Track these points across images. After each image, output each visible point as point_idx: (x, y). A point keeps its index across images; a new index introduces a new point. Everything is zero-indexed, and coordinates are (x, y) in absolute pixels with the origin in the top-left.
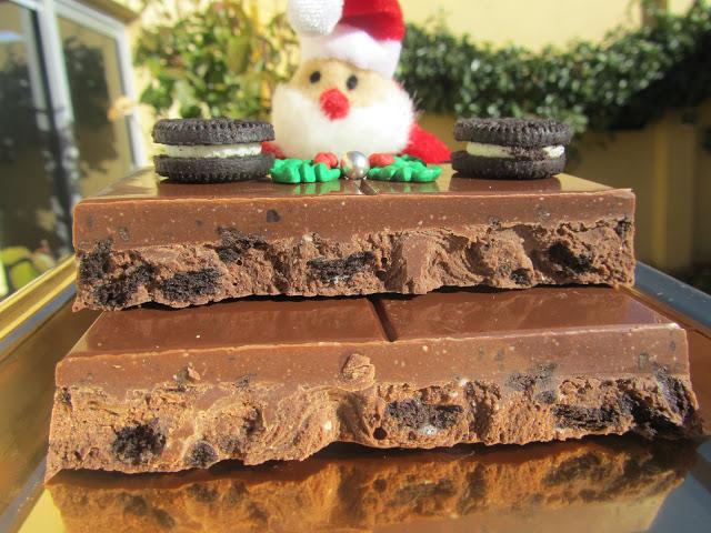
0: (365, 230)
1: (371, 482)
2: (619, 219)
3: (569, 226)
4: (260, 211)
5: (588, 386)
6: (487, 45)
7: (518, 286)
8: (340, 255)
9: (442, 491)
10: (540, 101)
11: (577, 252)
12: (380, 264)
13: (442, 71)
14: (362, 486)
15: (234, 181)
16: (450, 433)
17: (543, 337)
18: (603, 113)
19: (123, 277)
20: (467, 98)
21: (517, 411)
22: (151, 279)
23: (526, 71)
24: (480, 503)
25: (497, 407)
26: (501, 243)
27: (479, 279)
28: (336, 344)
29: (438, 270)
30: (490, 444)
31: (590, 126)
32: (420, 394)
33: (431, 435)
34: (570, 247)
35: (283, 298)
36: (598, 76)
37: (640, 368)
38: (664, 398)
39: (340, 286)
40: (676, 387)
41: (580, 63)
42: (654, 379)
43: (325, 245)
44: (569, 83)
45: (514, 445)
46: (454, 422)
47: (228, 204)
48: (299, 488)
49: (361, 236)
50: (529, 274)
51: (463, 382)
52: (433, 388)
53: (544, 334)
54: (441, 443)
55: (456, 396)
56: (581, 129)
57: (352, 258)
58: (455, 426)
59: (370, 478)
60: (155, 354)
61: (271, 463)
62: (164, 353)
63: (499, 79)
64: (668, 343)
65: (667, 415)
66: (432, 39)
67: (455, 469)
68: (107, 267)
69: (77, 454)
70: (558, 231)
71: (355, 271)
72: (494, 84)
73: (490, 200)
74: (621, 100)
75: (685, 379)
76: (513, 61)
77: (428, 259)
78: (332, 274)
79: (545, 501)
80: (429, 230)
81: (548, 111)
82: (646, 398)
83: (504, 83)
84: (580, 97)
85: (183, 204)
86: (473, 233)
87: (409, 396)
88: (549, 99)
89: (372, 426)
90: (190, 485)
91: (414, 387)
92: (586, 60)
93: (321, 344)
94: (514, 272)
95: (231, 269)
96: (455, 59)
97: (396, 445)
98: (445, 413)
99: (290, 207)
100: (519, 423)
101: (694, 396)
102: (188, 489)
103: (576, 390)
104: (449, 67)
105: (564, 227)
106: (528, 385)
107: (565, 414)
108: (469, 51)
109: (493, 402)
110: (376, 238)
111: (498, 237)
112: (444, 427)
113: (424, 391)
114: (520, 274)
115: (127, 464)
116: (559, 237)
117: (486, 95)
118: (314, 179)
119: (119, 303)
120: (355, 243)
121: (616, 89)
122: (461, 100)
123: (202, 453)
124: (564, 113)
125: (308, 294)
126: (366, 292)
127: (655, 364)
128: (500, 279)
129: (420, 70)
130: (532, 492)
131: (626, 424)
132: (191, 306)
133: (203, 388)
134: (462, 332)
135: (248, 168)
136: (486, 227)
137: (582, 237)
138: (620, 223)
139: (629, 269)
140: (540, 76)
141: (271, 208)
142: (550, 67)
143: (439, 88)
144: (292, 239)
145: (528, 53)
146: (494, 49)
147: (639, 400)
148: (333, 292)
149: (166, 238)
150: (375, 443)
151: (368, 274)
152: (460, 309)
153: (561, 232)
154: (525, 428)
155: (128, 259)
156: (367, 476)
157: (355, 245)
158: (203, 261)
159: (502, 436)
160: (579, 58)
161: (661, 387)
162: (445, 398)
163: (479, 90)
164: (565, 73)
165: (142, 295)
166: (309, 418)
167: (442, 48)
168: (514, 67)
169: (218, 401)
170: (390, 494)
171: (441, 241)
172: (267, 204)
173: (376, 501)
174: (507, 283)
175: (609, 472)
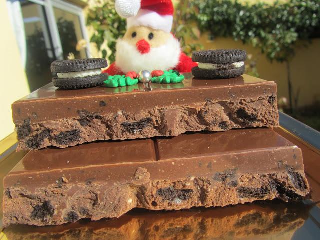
0: (147, 108)
1: (152, 227)
2: (270, 96)
3: (245, 101)
4: (97, 102)
5: (254, 178)
6: (247, 3)
7: (223, 130)
8: (136, 120)
9: (186, 230)
10: (274, 28)
11: (250, 113)
12: (156, 123)
13: (226, 17)
14: (148, 229)
15: (88, 88)
16: (188, 202)
17: (230, 156)
18: (305, 30)
19: (37, 135)
20: (239, 29)
21: (219, 191)
22: (50, 136)
23: (266, 14)
24: (204, 236)
25: (209, 190)
26: (212, 110)
27: (204, 127)
28: (131, 163)
29: (184, 124)
30: (208, 207)
31: (299, 37)
32: (173, 185)
33: (179, 204)
34: (247, 111)
35: (111, 141)
36: (302, 13)
37: (279, 168)
38: (291, 182)
39: (137, 135)
40: (298, 176)
41: (293, 7)
42: (287, 173)
43: (128, 116)
44: (288, 18)
45: (219, 207)
46: (190, 197)
47: (82, 99)
48: (118, 231)
49: (145, 111)
50: (228, 124)
51: (193, 179)
52: (178, 181)
53: (230, 154)
54: (184, 207)
55: (189, 185)
56: (295, 39)
57: (142, 121)
58: (190, 199)
59: (152, 225)
60: (47, 171)
61: (104, 219)
62: (51, 171)
63: (254, 19)
64: (293, 155)
65: (293, 190)
66: (221, 3)
67: (192, 220)
68: (30, 131)
69: (16, 218)
70: (240, 103)
71: (144, 127)
72: (251, 21)
73: (205, 90)
74: (314, 24)
75: (302, 173)
76: (260, 10)
77: (178, 120)
78: (133, 129)
79: (236, 234)
80: (177, 106)
81: (278, 32)
82: (283, 182)
83: (256, 20)
84: (294, 24)
85: (61, 101)
86: (199, 106)
87: (167, 186)
88: (278, 26)
89: (150, 200)
90: (68, 231)
91: (169, 182)
92: (296, 6)
93: (124, 163)
94: (220, 124)
95: (86, 129)
96: (232, 11)
97: (163, 209)
98: (185, 193)
99: (110, 99)
100: (221, 196)
101: (307, 180)
102: (67, 233)
103: (248, 180)
104: (229, 15)
105: (243, 101)
106: (224, 179)
107: (243, 191)
108: (239, 7)
109: (207, 188)
110: (152, 111)
111: (211, 107)
112: (185, 199)
113: (175, 183)
114: (223, 124)
115: (39, 222)
116: (240, 106)
117: (247, 27)
118: (125, 85)
119: (37, 147)
120: (142, 114)
121: (311, 19)
122: (236, 30)
123: (72, 216)
124: (286, 32)
125: (122, 139)
126: (150, 136)
127: (287, 166)
128: (214, 127)
129: (215, 18)
130: (229, 231)
131: (274, 195)
132: (69, 147)
133: (70, 186)
134: (191, 155)
135: (94, 81)
136: (204, 103)
137: (252, 105)
138: (270, 98)
139: (276, 119)
140: (273, 16)
141: (102, 100)
142: (278, 11)
143: (225, 25)
144: (112, 114)
145: (267, 5)
146: (250, 5)
147: (280, 183)
148: (134, 137)
149: (55, 116)
150: (153, 208)
151: (150, 128)
152: (193, 143)
153: (241, 103)
154: (224, 200)
155: (39, 127)
156: (150, 225)
157: (143, 115)
158: (73, 126)
159: (213, 203)
160: (292, 5)
161: (290, 177)
162: (184, 186)
163: (244, 25)
164: (286, 13)
165: (46, 143)
166: (120, 198)
167: (226, 6)
168: (260, 12)
169: (77, 192)
170: (161, 232)
171: (183, 111)
172: (100, 99)
173: (155, 236)
174: (217, 129)
175: (266, 222)
